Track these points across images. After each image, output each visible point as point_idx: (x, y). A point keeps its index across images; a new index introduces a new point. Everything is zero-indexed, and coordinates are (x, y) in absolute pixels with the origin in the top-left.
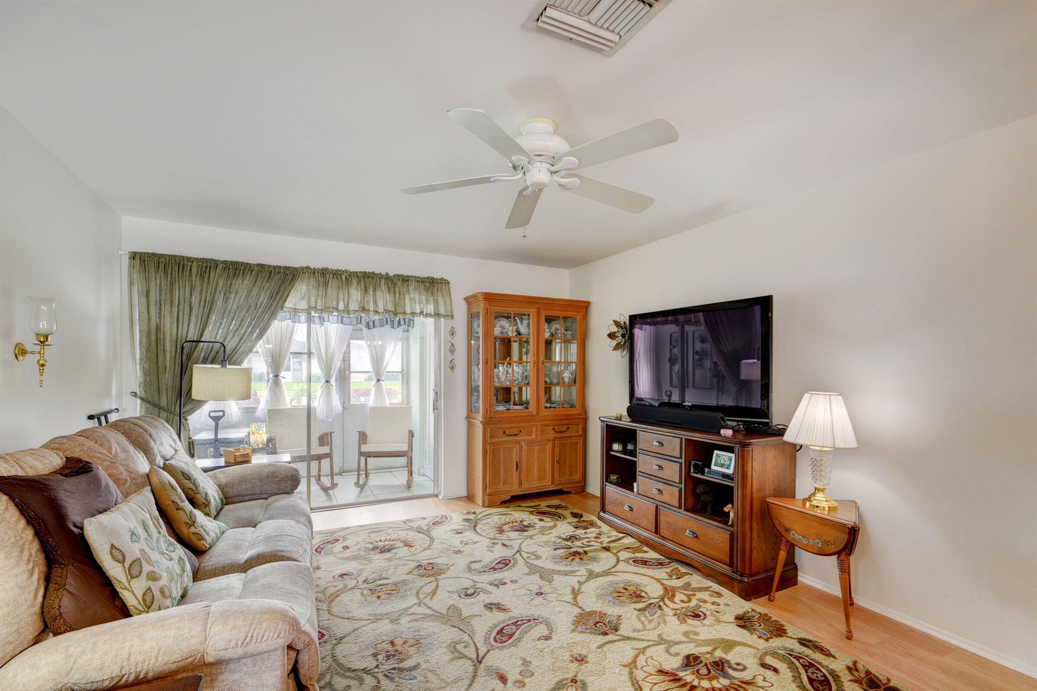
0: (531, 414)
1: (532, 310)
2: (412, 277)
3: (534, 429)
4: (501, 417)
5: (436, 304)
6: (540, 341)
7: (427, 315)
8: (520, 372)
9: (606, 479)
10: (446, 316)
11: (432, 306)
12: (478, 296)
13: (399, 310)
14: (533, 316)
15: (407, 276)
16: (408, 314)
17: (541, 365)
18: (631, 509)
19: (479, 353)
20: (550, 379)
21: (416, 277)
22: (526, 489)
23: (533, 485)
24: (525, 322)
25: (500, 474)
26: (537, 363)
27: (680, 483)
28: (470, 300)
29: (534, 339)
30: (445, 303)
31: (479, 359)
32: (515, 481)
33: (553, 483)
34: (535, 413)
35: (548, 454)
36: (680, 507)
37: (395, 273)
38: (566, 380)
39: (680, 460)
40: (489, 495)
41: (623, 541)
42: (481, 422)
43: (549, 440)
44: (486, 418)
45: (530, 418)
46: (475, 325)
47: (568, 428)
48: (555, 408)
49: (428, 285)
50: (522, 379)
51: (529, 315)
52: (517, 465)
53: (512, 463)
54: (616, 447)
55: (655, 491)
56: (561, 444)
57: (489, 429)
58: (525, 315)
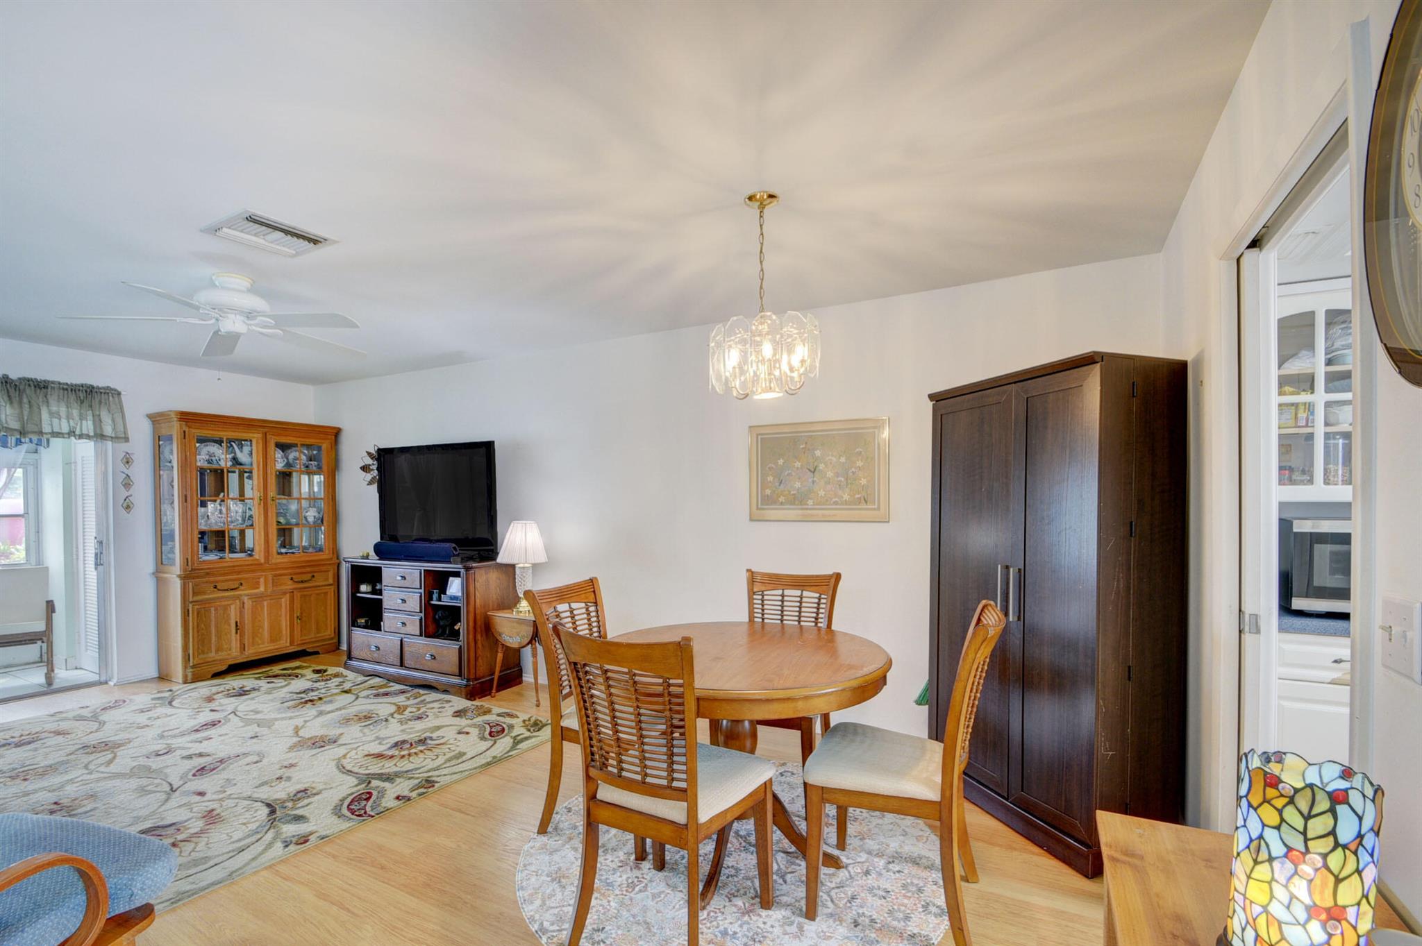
0: (256, 562)
1: (256, 435)
2: (53, 382)
3: (262, 580)
4: (209, 569)
5: (98, 421)
6: (269, 472)
7: (81, 436)
8: (240, 511)
9: (353, 623)
10: (115, 439)
11: (90, 423)
12: (169, 415)
13: (30, 427)
14: (257, 443)
15: (45, 381)
16: (46, 434)
17: (270, 502)
18: (378, 648)
19: (173, 487)
20: (286, 519)
21: (60, 383)
22: (251, 654)
23: (265, 648)
24: (246, 449)
25: (210, 641)
26: (264, 500)
27: (421, 612)
28: (156, 419)
29: (258, 470)
30: (113, 421)
31: (173, 496)
32: (235, 644)
33: (292, 643)
34: (262, 561)
35: (283, 610)
36: (421, 635)
37: (21, 376)
38: (311, 520)
39: (420, 591)
40: (193, 667)
41: (369, 682)
42: (179, 576)
43: (285, 593)
44: (185, 570)
45: (257, 567)
46: (166, 451)
47: (313, 576)
48: (293, 553)
49: (82, 395)
50: (244, 520)
51: (251, 441)
52: (237, 626)
53: (229, 625)
54: (363, 588)
55: (399, 625)
56: (303, 596)
57: (190, 584)
58: (246, 440)
